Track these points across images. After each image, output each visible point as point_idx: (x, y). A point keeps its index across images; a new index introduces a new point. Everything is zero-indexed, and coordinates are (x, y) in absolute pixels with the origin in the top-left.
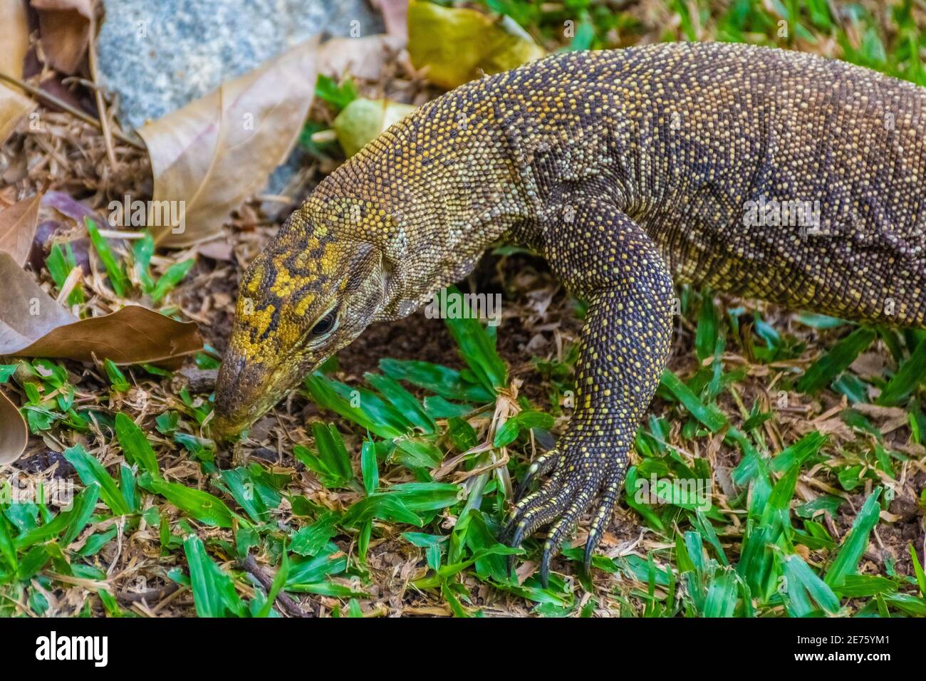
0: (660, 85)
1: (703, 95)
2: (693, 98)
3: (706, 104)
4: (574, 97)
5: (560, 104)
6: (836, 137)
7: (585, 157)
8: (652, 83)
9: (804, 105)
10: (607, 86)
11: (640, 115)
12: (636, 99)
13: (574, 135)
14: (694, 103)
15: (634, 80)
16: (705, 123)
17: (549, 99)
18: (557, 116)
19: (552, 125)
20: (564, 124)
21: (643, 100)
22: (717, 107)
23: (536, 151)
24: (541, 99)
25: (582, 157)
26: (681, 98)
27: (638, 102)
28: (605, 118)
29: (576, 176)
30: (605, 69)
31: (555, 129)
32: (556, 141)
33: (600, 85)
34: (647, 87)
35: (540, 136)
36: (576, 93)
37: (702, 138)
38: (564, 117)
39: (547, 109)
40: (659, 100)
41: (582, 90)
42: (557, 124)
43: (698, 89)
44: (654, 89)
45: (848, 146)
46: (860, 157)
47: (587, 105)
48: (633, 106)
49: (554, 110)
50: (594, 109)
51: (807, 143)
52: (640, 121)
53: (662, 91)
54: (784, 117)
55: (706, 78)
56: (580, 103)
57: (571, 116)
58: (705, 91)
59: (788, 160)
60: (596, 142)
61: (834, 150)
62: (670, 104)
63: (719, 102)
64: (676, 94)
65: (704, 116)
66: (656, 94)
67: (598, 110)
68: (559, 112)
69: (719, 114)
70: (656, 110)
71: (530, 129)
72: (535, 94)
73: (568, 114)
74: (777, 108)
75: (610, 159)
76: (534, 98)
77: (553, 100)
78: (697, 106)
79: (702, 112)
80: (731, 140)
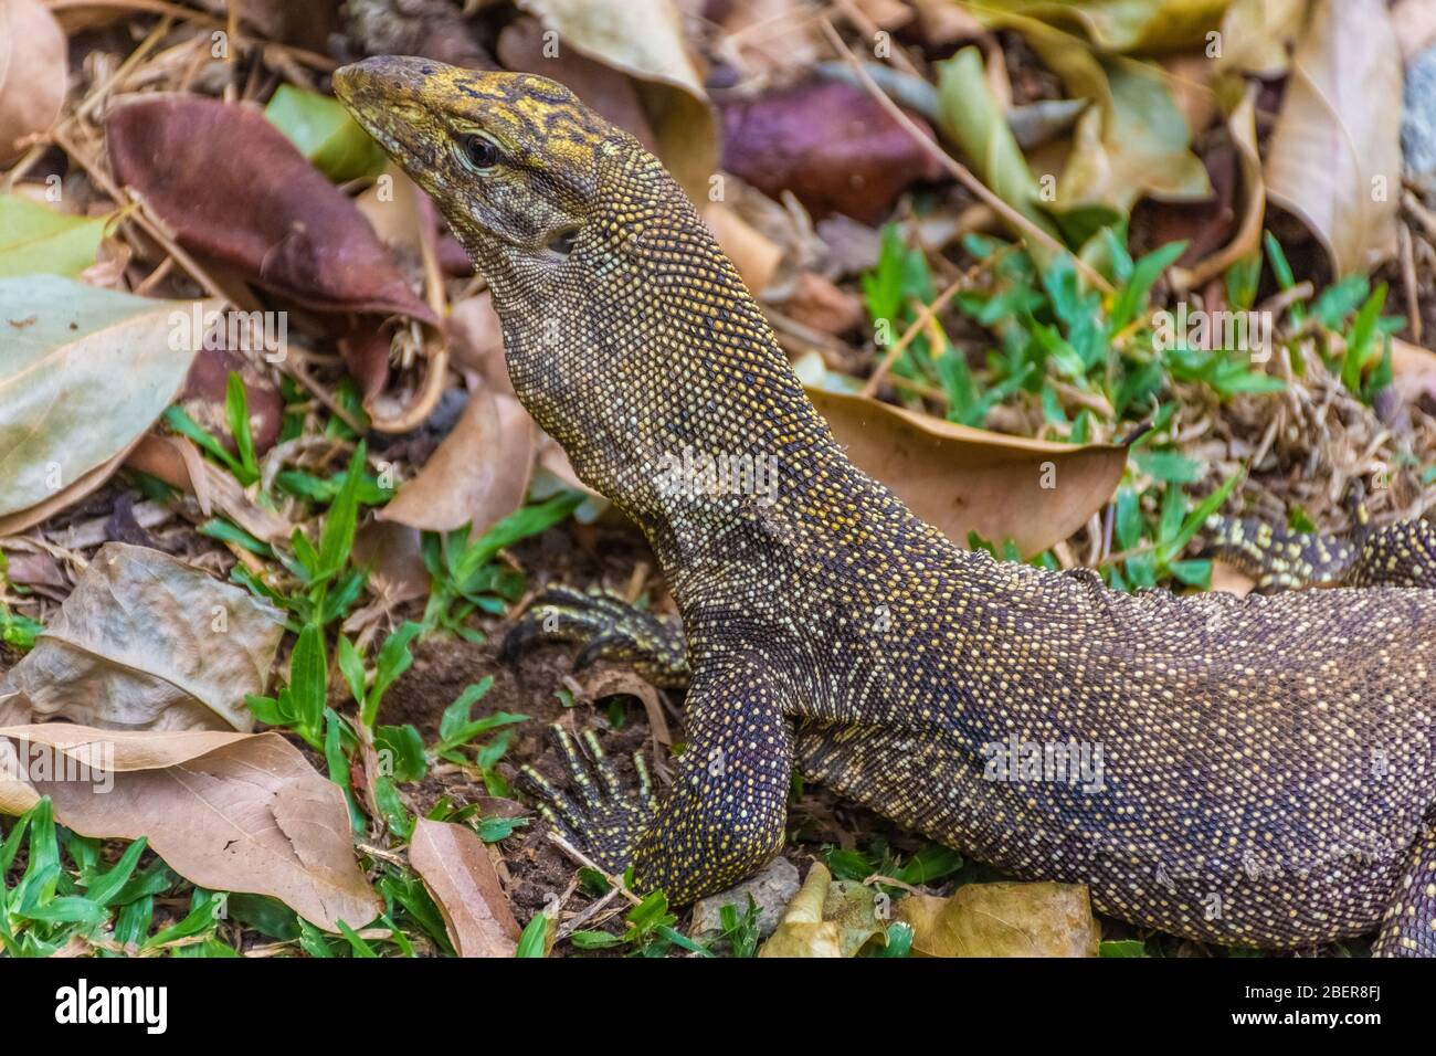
0: (963, 603)
1: (1012, 642)
2: (997, 640)
3: (1011, 656)
4: (856, 537)
5: (835, 526)
6: (1219, 743)
7: (801, 599)
8: (956, 595)
9: (1168, 694)
11: (909, 617)
12: (921, 598)
14: (995, 647)
15: (939, 578)
16: (995, 679)
17: (836, 510)
18: (820, 529)
19: (806, 529)
21: (928, 605)
22: (1025, 666)
25: (797, 594)
26: (979, 631)
27: (920, 603)
28: (859, 586)
31: (804, 533)
34: (947, 596)
37: (984, 695)
40: (949, 618)
42: (812, 534)
43: (1011, 632)
44: (954, 602)
45: (1238, 755)
46: (1256, 768)
47: (857, 555)
48: (910, 602)
50: (860, 567)
51: (1170, 753)
52: (905, 626)
53: (960, 610)
54: (1131, 713)
55: (1028, 625)
57: (829, 545)
58: (1018, 638)
59: (1135, 774)
60: (824, 596)
61: (1215, 762)
62: (960, 631)
63: (1032, 660)
64: (977, 624)
65: (999, 669)
66: (951, 609)
67: (862, 572)
68: (827, 529)
69: (1024, 677)
70: (936, 626)
72: (836, 490)
74: (1123, 697)
75: (821, 633)
76: (829, 491)
77: (836, 514)
78: (995, 652)
79: (999, 663)
80: (1029, 718)
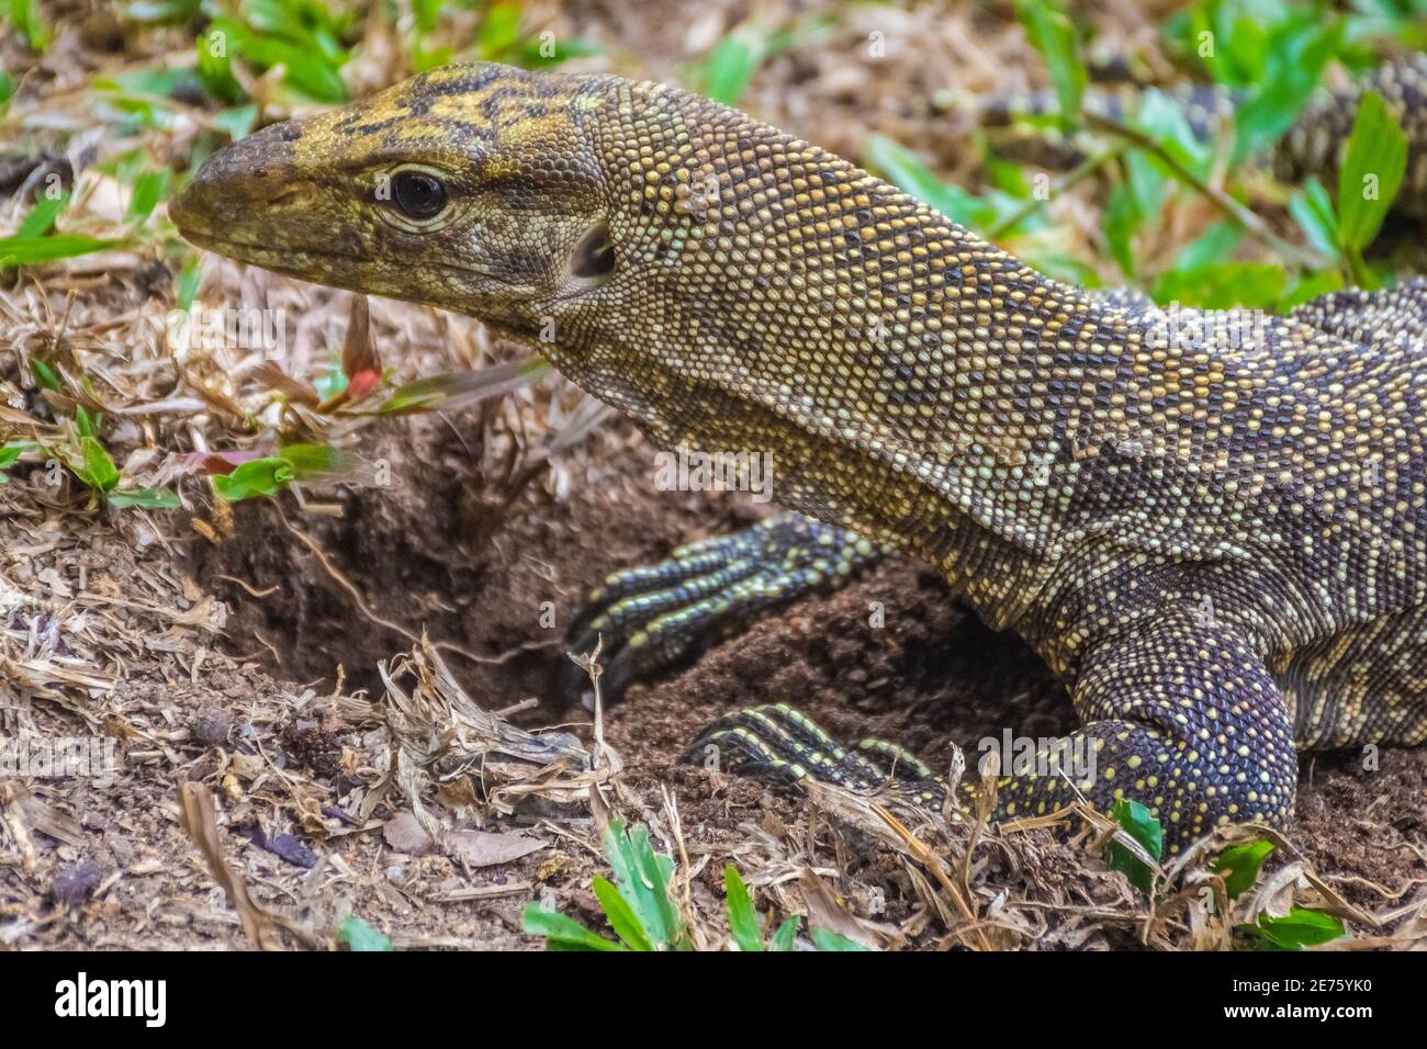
10: (1311, 391)
13: (1206, 458)
20: (1197, 430)
23: (1107, 443)
24: (1173, 363)
29: (1196, 548)
30: (1316, 362)
32: (1160, 451)
33: (1298, 385)
35: (1135, 423)
36: (1245, 383)
38: (1201, 414)
39: (1174, 386)
41: (1260, 382)
49: (1187, 394)
56: (1245, 406)
71: (1118, 399)
73: (1211, 413)
